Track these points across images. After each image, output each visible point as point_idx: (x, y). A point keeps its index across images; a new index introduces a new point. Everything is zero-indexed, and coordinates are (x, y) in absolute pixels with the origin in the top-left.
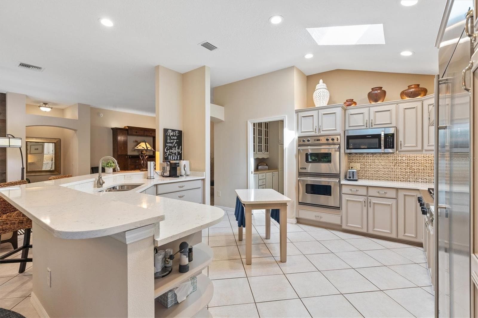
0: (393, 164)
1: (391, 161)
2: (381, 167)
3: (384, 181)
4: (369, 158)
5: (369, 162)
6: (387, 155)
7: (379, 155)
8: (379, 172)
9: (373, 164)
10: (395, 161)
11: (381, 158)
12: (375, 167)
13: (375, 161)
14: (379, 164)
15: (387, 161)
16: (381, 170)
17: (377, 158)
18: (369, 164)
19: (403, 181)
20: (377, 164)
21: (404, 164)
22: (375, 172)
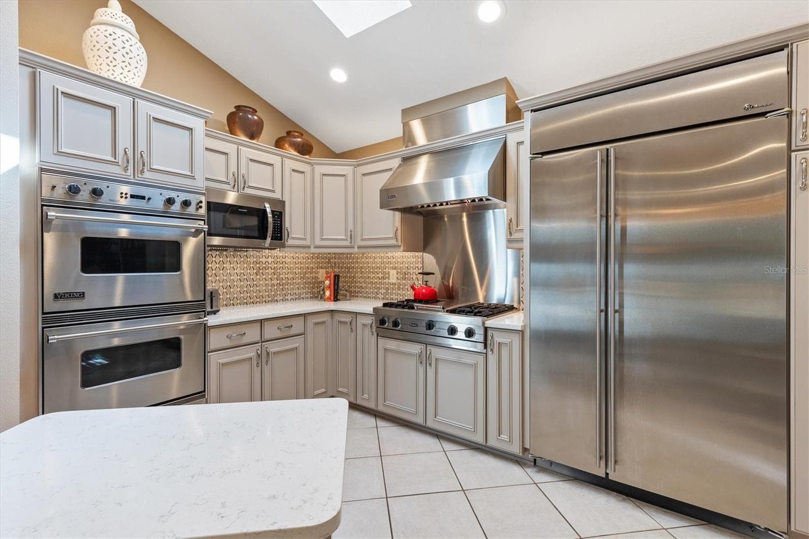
0: (255, 271)
1: (252, 265)
2: (236, 278)
3: (240, 306)
4: (214, 259)
5: (214, 269)
6: (245, 254)
7: (232, 253)
8: (232, 290)
9: (221, 272)
10: (258, 265)
11: (235, 259)
12: (225, 278)
13: (225, 266)
14: (232, 272)
15: (245, 265)
16: (235, 284)
17: (228, 259)
18: (214, 272)
19: (268, 302)
20: (228, 271)
21: (270, 271)
22: (225, 290)
